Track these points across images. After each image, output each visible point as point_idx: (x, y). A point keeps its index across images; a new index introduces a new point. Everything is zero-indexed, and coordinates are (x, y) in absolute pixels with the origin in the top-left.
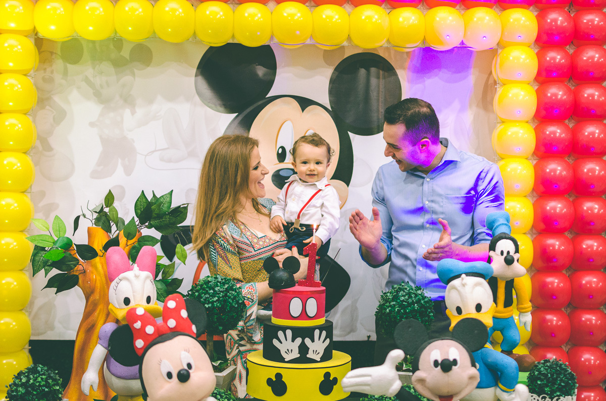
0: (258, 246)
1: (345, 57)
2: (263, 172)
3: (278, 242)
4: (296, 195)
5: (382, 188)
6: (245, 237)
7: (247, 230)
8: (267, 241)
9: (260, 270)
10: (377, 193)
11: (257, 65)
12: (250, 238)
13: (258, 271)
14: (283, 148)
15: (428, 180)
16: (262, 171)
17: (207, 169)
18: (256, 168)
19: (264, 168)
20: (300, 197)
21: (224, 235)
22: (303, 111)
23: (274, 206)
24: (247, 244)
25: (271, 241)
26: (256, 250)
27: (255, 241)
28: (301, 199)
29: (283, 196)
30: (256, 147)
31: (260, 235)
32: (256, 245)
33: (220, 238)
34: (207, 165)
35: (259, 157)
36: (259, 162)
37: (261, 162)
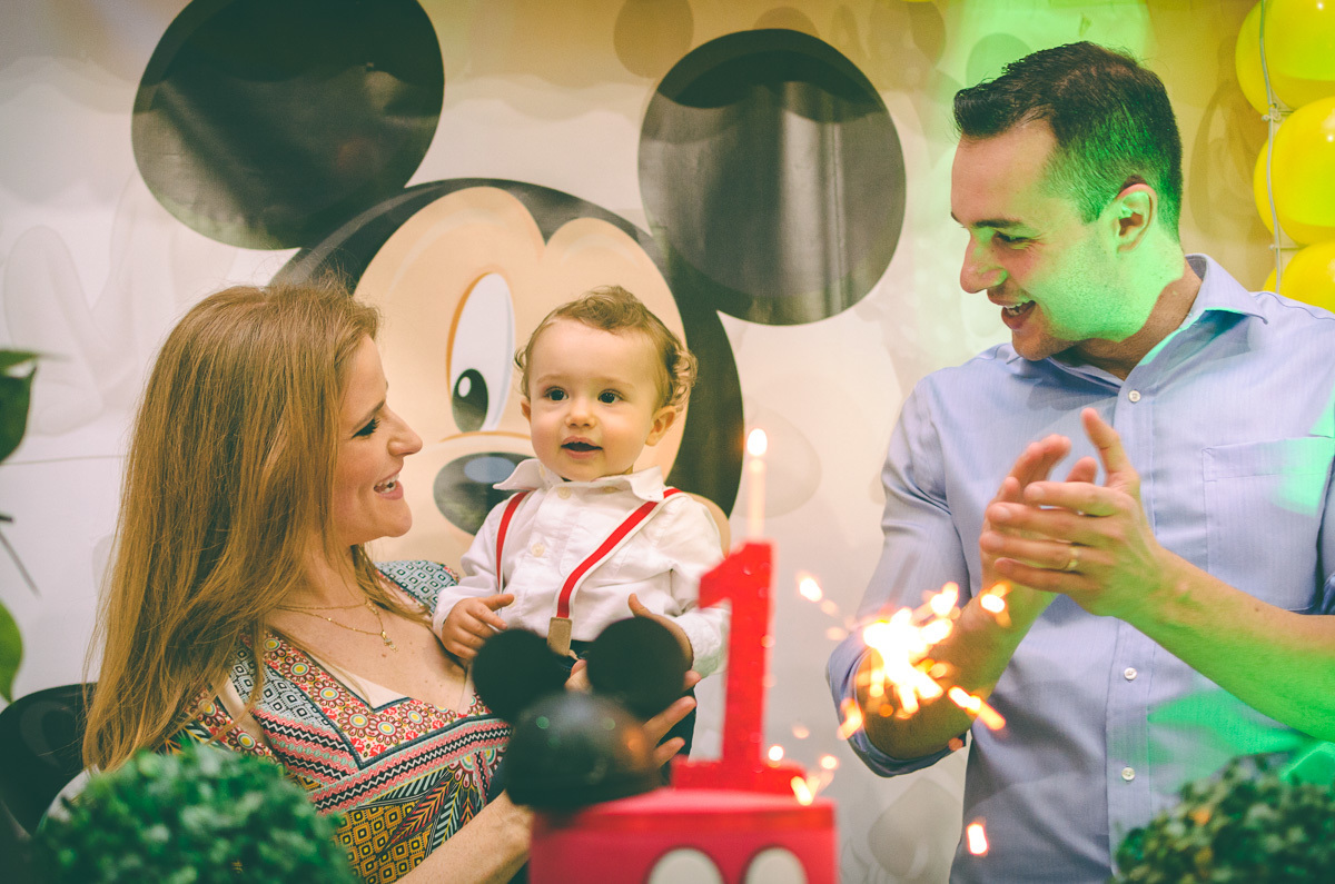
0: (373, 742)
1: (695, 44)
2: (397, 445)
3: (465, 720)
4: (545, 531)
5: (934, 444)
6: (311, 712)
7: (322, 678)
8: (415, 717)
9: (384, 852)
10: (910, 469)
11: (369, 70)
12: (338, 710)
13: (379, 855)
14: (474, 376)
15: (1134, 395)
16: (391, 440)
17: (159, 433)
18: (368, 430)
19: (401, 427)
20: (564, 538)
21: (211, 709)
22: (547, 236)
23: (449, 588)
24: (324, 742)
25: (433, 718)
26: (364, 760)
27: (359, 720)
28: (570, 545)
29: (486, 549)
30: (367, 339)
31: (379, 695)
32: (366, 740)
33: (196, 726)
34: (161, 414)
35: (377, 380)
36: (382, 404)
37: (389, 403)
